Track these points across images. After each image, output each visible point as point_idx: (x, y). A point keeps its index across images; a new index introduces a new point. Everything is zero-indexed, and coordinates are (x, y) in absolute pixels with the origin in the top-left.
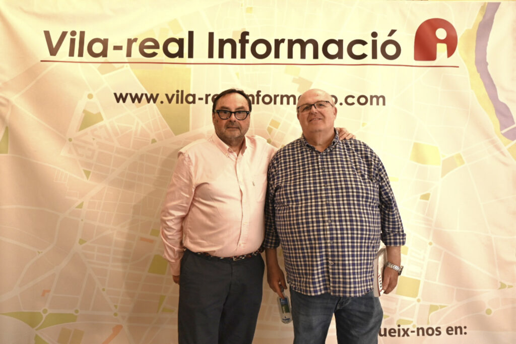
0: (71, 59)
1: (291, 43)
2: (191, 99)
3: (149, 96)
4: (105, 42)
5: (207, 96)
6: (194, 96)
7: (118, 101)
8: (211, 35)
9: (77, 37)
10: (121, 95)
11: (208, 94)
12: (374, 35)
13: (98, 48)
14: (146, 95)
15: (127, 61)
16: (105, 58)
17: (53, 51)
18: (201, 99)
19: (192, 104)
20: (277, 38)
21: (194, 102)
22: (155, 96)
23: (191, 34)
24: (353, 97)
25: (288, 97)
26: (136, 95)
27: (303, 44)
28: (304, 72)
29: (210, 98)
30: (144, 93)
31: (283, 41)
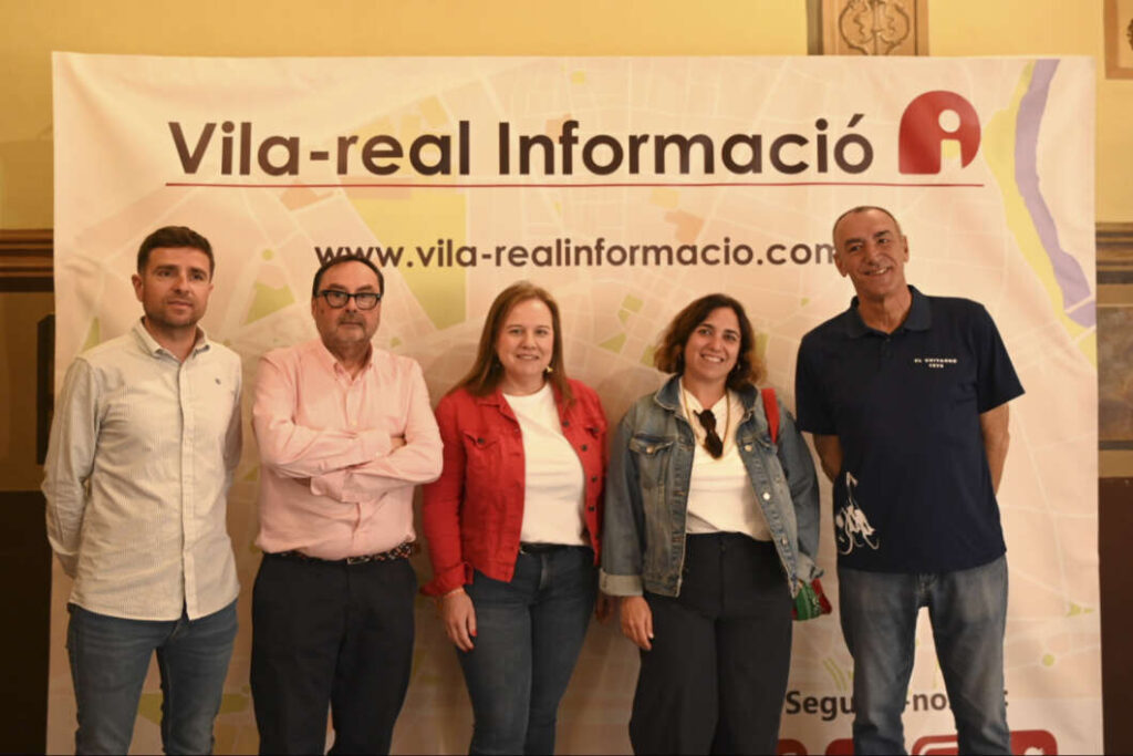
0: (227, 179)
1: (661, 143)
2: (466, 257)
3: (384, 252)
4: (292, 145)
5: (499, 250)
6: (473, 251)
8: (504, 128)
9: (236, 135)
10: (329, 250)
11: (501, 246)
12: (822, 124)
13: (278, 156)
14: (378, 250)
15: (338, 182)
16: (294, 177)
17: (190, 164)
18: (487, 256)
19: (470, 268)
20: (633, 134)
21: (473, 262)
22: (395, 252)
23: (464, 126)
24: (783, 248)
25: (657, 251)
27: (684, 144)
28: (688, 200)
29: (505, 255)
30: (375, 245)
31: (645, 138)
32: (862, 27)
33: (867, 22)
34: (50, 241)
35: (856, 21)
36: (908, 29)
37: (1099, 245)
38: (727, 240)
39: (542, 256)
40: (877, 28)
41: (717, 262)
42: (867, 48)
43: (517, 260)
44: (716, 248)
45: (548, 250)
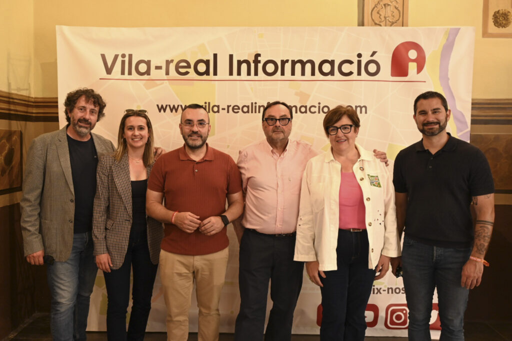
0: (123, 77)
1: (294, 63)
2: (216, 109)
4: (148, 63)
5: (228, 107)
6: (218, 107)
7: (160, 111)
8: (231, 57)
9: (127, 59)
10: (162, 106)
11: (229, 105)
12: (359, 55)
13: (143, 68)
14: (181, 106)
15: (166, 79)
16: (148, 76)
17: (109, 71)
18: (223, 109)
19: (217, 114)
20: (283, 59)
21: (218, 111)
23: (215, 56)
26: (174, 106)
27: (303, 64)
28: (304, 87)
29: (231, 109)
30: (180, 104)
31: (287, 61)
32: (380, 15)
33: (382, 13)
34: (57, 102)
35: (378, 13)
36: (400, 16)
37: (473, 108)
38: (319, 103)
39: (245, 109)
40: (386, 16)
41: (315, 112)
42: (381, 24)
43: (235, 111)
44: (315, 107)
45: (248, 107)
